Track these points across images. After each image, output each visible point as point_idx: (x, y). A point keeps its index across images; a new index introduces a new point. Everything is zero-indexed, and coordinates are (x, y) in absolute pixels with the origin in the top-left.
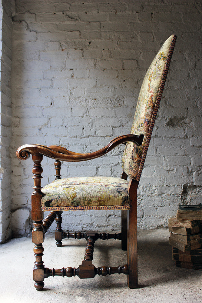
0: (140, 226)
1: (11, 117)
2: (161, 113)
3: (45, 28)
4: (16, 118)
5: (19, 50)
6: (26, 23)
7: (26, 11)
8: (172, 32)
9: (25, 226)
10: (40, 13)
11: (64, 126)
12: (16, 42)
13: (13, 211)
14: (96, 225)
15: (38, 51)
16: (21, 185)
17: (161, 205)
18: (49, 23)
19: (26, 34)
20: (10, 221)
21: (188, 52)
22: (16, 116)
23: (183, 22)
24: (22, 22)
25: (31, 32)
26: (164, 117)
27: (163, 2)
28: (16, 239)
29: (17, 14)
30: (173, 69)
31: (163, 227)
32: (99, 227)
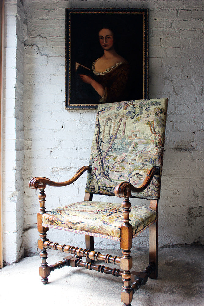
0: (147, 244)
1: (23, 140)
2: (168, 137)
3: (55, 51)
4: (27, 141)
5: (30, 73)
6: (37, 47)
7: (38, 35)
8: (180, 57)
9: (37, 245)
10: (51, 37)
11: (75, 148)
12: (27, 66)
13: (26, 230)
14: (106, 243)
15: (49, 75)
16: (33, 205)
17: (168, 224)
18: (59, 47)
19: (38, 58)
20: (23, 240)
21: (195, 77)
22: (28, 139)
23: (191, 48)
24: (33, 46)
25: (43, 56)
26: (171, 141)
27: (172, 28)
28: (29, 258)
29: (28, 38)
30: (180, 94)
31: (169, 246)
32: (108, 245)
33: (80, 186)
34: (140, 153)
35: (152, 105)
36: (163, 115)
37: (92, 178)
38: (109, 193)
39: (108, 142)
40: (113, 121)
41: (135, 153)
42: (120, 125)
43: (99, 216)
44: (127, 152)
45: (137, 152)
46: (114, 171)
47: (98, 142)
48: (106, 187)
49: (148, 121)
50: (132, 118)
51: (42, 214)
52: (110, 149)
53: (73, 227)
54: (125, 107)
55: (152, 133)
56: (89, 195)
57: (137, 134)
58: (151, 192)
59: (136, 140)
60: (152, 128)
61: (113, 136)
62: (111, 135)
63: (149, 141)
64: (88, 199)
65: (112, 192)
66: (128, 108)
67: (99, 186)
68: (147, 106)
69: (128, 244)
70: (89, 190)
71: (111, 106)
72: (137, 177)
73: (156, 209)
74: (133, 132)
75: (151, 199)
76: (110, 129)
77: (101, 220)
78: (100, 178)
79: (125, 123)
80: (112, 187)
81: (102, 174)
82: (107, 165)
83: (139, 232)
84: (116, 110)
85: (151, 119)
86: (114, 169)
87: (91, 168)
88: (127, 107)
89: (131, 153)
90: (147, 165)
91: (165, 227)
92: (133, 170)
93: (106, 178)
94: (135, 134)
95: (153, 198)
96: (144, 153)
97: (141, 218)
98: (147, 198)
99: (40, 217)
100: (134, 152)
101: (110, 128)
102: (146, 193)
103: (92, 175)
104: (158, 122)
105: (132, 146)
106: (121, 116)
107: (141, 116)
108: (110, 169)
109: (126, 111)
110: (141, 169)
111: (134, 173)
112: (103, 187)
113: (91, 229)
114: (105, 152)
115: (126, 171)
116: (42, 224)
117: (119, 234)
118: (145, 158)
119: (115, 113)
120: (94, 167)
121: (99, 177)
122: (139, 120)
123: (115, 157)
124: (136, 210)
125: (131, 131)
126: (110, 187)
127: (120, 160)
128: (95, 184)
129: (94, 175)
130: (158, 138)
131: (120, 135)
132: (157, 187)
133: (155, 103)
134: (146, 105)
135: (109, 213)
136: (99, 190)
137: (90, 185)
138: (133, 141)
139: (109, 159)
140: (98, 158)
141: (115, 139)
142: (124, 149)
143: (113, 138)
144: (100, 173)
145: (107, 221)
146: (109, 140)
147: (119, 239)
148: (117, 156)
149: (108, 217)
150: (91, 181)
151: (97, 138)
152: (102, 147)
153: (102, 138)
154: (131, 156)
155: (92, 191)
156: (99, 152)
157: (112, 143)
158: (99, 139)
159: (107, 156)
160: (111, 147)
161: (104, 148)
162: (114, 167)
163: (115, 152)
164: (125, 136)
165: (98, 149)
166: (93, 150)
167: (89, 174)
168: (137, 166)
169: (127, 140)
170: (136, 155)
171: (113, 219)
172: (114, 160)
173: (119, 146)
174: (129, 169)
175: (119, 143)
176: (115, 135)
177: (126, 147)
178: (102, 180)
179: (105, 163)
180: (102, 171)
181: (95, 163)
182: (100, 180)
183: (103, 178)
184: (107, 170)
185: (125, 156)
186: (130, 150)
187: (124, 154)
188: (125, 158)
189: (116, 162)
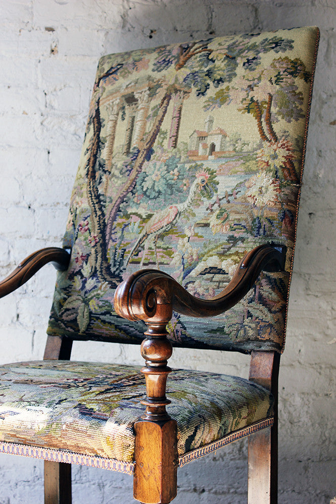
11: (25, 204)
33: (37, 324)
34: (224, 201)
35: (266, 50)
36: (299, 82)
37: (70, 286)
38: (121, 335)
39: (123, 171)
40: (141, 105)
41: (207, 202)
42: (163, 116)
43: (75, 395)
44: (182, 202)
45: (214, 198)
46: (139, 263)
47: (94, 172)
48: (111, 315)
49: (252, 99)
50: (201, 93)
52: (130, 194)
54: (182, 59)
55: (264, 137)
56: (58, 341)
57: (215, 143)
58: (253, 325)
59: (211, 163)
60: (264, 124)
61: (139, 151)
62: (135, 148)
63: (252, 165)
64: (56, 353)
65: (132, 329)
66: (189, 63)
67: (91, 313)
68: (251, 55)
69: (160, 483)
70: (59, 327)
71: (137, 58)
72: (211, 280)
73: (270, 383)
74: (202, 138)
75: (254, 351)
76: (131, 130)
77: (76, 405)
78: (95, 287)
79: (177, 109)
81: (101, 272)
82: (118, 242)
83: (202, 445)
84: (153, 70)
85: (260, 95)
86: (140, 256)
87: (70, 256)
88: (189, 58)
89: (196, 203)
90: (243, 240)
91: (312, 465)
92: (199, 259)
93: (114, 286)
94: (209, 143)
95: (260, 347)
96: (236, 201)
97: (212, 403)
98: (242, 347)
100: (205, 199)
101: (132, 126)
102: (238, 331)
103: (71, 277)
104: (282, 104)
105: (198, 180)
106: (165, 87)
107: (231, 85)
108: (128, 257)
109: (185, 71)
110: (223, 255)
111: (200, 267)
112: (102, 314)
113: (39, 434)
114: (114, 202)
115: (176, 260)
117: (131, 448)
118: (238, 217)
119: (149, 78)
120: (78, 250)
121: (90, 283)
122: (222, 99)
123: (144, 217)
124: (201, 381)
125: (196, 135)
127: (159, 226)
128: (79, 304)
129: (78, 279)
130: (282, 153)
131: (163, 149)
132: (275, 312)
133: (277, 44)
134: (249, 49)
135: (108, 387)
136: (89, 325)
137: (64, 310)
138: (202, 165)
139: (126, 226)
140: (90, 223)
141: (146, 162)
142: (173, 190)
143: (140, 159)
144: (96, 271)
145: (96, 407)
146: (126, 166)
147: (130, 465)
148: (150, 216)
149: (100, 397)
150: (65, 296)
151: (89, 160)
152: (105, 187)
153: (104, 161)
154: (194, 215)
155: (69, 329)
156: (96, 205)
157: (137, 176)
158: (97, 163)
159: (118, 215)
160: (134, 188)
161: (109, 190)
162: (140, 249)
163: (144, 201)
164: (179, 151)
165: (93, 195)
166: (78, 199)
167: (63, 274)
168: (212, 246)
169: (185, 163)
170: (212, 210)
171: (115, 401)
172: (139, 227)
173: (156, 184)
174: (186, 256)
175: (159, 173)
176: (145, 150)
177: (180, 184)
178: (99, 292)
179: (111, 238)
180: (102, 263)
181: (82, 238)
182: (95, 293)
183: (104, 286)
184: (119, 260)
185: (176, 215)
186: (191, 194)
187: (171, 208)
188: (175, 222)
189: (147, 235)
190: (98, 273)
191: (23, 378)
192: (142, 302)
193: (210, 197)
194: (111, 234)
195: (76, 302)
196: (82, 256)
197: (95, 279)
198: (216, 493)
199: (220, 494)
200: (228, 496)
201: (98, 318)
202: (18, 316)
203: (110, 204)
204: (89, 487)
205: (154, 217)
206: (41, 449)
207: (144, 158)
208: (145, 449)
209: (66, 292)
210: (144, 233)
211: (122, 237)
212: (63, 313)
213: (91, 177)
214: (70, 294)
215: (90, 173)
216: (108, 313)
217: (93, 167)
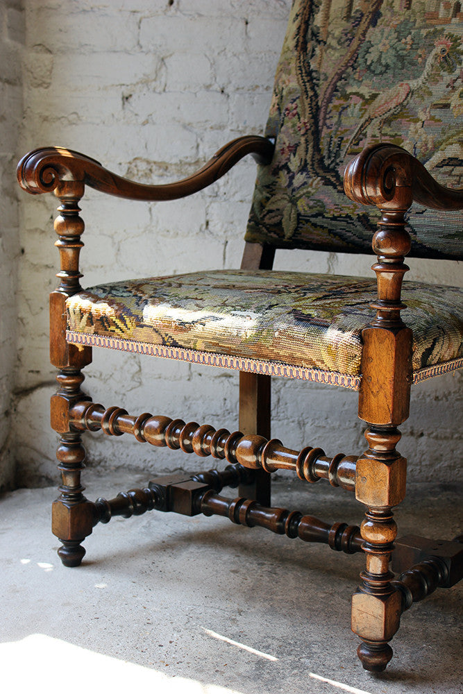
1: (19, 45)
4: (37, 52)
11: (216, 87)
13: (24, 391)
20: (10, 428)
22: (40, 45)
28: (28, 493)
33: (229, 234)
37: (274, 183)
38: (336, 241)
39: (342, 41)
41: (447, 78)
43: (288, 300)
44: (415, 78)
45: (457, 72)
47: (305, 43)
48: (324, 217)
51: (67, 295)
52: (350, 70)
53: (179, 337)
56: (258, 249)
59: (455, 27)
61: (362, 15)
62: (357, 11)
64: (257, 262)
65: (349, 234)
67: (299, 215)
69: (390, 400)
72: (450, 174)
77: (289, 310)
78: (305, 183)
80: (348, 216)
81: (313, 165)
82: (334, 128)
86: (360, 145)
87: (274, 146)
89: (434, 78)
92: (436, 147)
93: (327, 183)
94: (453, 2)
97: (452, 315)
99: (58, 307)
100: (446, 73)
103: (276, 172)
105: (437, 50)
108: (346, 146)
111: (437, 158)
112: (313, 216)
113: (247, 342)
114: (329, 80)
116: (65, 333)
117: (358, 359)
120: (284, 139)
121: (299, 179)
123: (367, 97)
124: (436, 292)
126: (340, 216)
127: (386, 107)
128: (285, 204)
129: (283, 174)
131: (393, 11)
135: (327, 294)
136: (296, 229)
137: (266, 212)
138: (443, 30)
139: (344, 109)
140: (299, 105)
141: (371, 29)
142: (404, 63)
143: (363, 26)
144: (306, 164)
145: (314, 313)
146: (346, 35)
147: (355, 379)
148: (374, 96)
149: (318, 303)
150: (268, 195)
151: (299, 28)
152: (318, 61)
153: (318, 28)
154: (430, 94)
155: (272, 234)
156: (307, 84)
157: (359, 46)
158: (310, 32)
159: (334, 96)
160: (355, 62)
161: (324, 65)
162: (361, 136)
163: (367, 78)
164: (414, 13)
165: (304, 72)
166: (284, 77)
167: (264, 169)
168: (452, 132)
169: (420, 28)
170: (453, 87)
171: (336, 307)
172: (361, 110)
173: (383, 56)
174: (419, 145)
175: (387, 42)
176: (370, 13)
177: (413, 56)
178: (310, 189)
179: (325, 124)
180: (313, 155)
181: (290, 125)
182: (305, 191)
183: (316, 182)
184: (335, 151)
185: (408, 95)
186: (428, 68)
187: (402, 85)
188: (405, 102)
189: (370, 120)
190: (309, 166)
191: (222, 283)
192: (379, 180)
193: (451, 71)
194: (325, 119)
195: (280, 202)
196: (289, 147)
197: (304, 174)
198: (436, 438)
199: (441, 439)
200: (451, 442)
201: (308, 221)
202: (207, 223)
203: (325, 83)
204: (287, 424)
205: (379, 97)
206: (248, 360)
207: (369, 23)
208: (375, 360)
209: (268, 190)
210: (366, 116)
211: (339, 123)
212: (265, 216)
213: (302, 49)
214: (274, 192)
215: (300, 44)
216: (320, 214)
217: (304, 37)
